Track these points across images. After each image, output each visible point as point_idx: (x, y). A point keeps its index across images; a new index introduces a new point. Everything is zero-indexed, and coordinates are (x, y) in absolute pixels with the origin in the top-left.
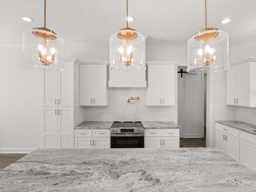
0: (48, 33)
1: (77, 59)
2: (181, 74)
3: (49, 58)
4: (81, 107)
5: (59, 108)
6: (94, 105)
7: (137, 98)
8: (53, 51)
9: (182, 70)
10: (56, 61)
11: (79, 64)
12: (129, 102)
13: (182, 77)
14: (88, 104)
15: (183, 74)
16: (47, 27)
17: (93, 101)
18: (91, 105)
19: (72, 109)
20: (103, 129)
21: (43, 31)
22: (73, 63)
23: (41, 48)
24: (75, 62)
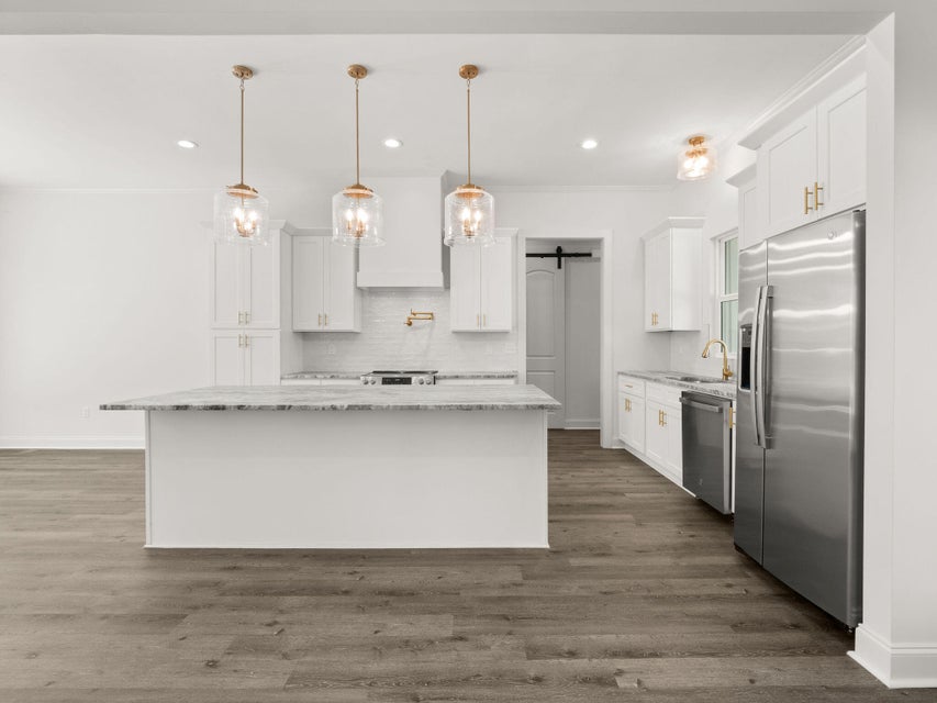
0: (248, 192)
1: (286, 224)
2: (556, 259)
3: (248, 227)
4: (296, 333)
5: (247, 332)
6: (326, 328)
7: (430, 316)
8: (254, 216)
9: (559, 249)
10: (258, 230)
11: (292, 234)
12: (410, 324)
13: (559, 267)
14: (312, 326)
15: (563, 259)
16: (245, 184)
17: (323, 319)
18: (320, 328)
19: (276, 335)
20: (343, 378)
21: (240, 191)
22: (278, 231)
23: (238, 213)
24: (283, 230)
